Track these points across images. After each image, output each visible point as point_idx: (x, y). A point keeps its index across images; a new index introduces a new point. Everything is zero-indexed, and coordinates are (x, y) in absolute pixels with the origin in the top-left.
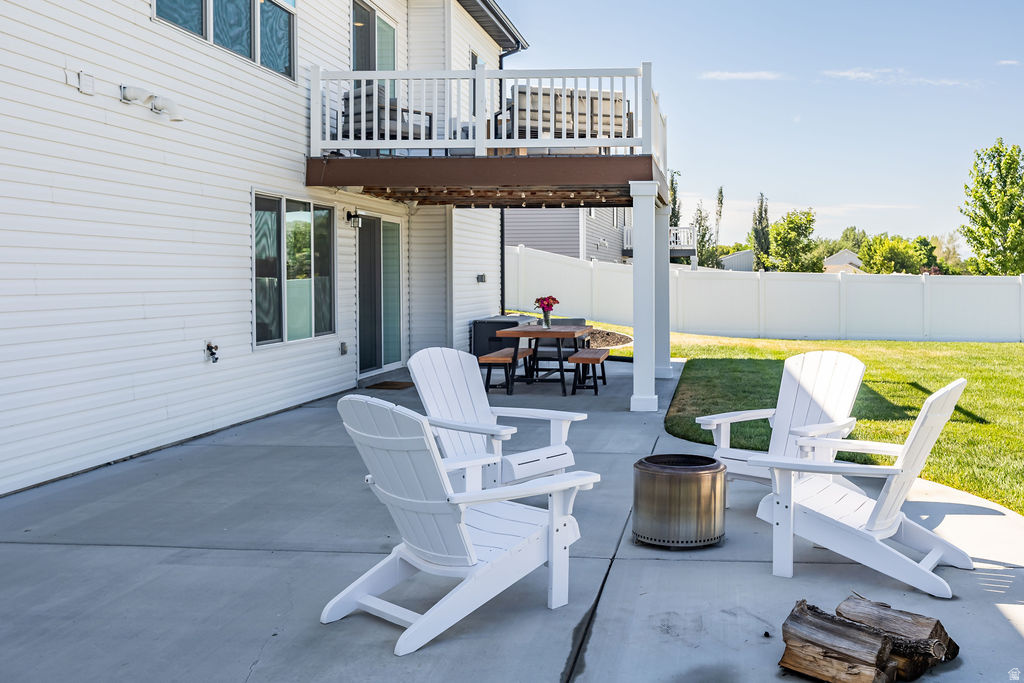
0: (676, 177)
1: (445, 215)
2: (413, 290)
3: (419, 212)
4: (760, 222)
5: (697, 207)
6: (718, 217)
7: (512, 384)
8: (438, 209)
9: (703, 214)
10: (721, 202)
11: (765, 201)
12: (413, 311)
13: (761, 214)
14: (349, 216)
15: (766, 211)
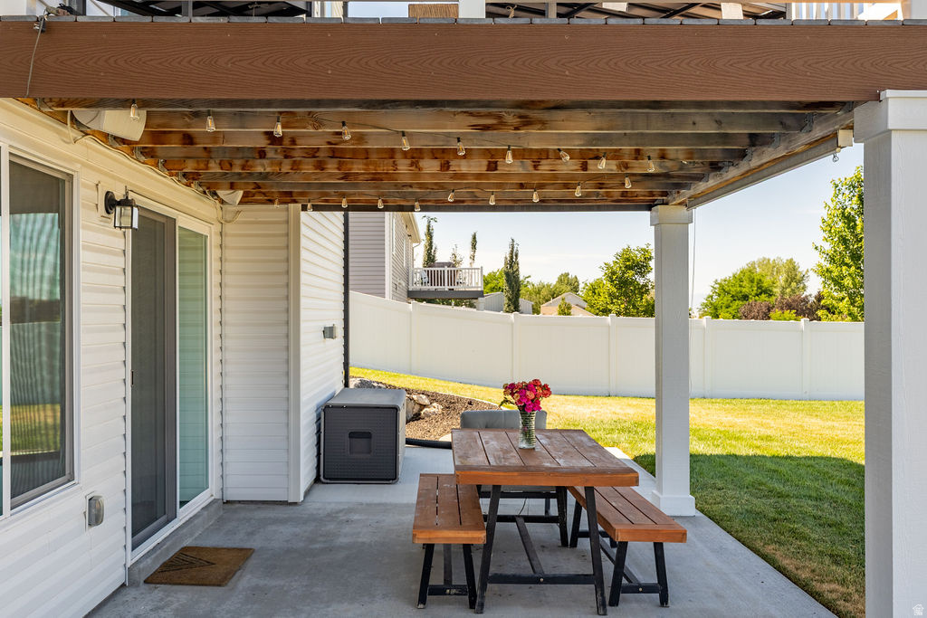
0: (432, 223)
1: (287, 222)
2: (229, 356)
3: (240, 218)
4: (511, 266)
5: (452, 251)
6: (471, 261)
7: (484, 588)
8: (275, 212)
9: (458, 259)
10: (474, 246)
11: (515, 246)
12: (228, 394)
13: (512, 258)
14: (111, 203)
15: (516, 256)
